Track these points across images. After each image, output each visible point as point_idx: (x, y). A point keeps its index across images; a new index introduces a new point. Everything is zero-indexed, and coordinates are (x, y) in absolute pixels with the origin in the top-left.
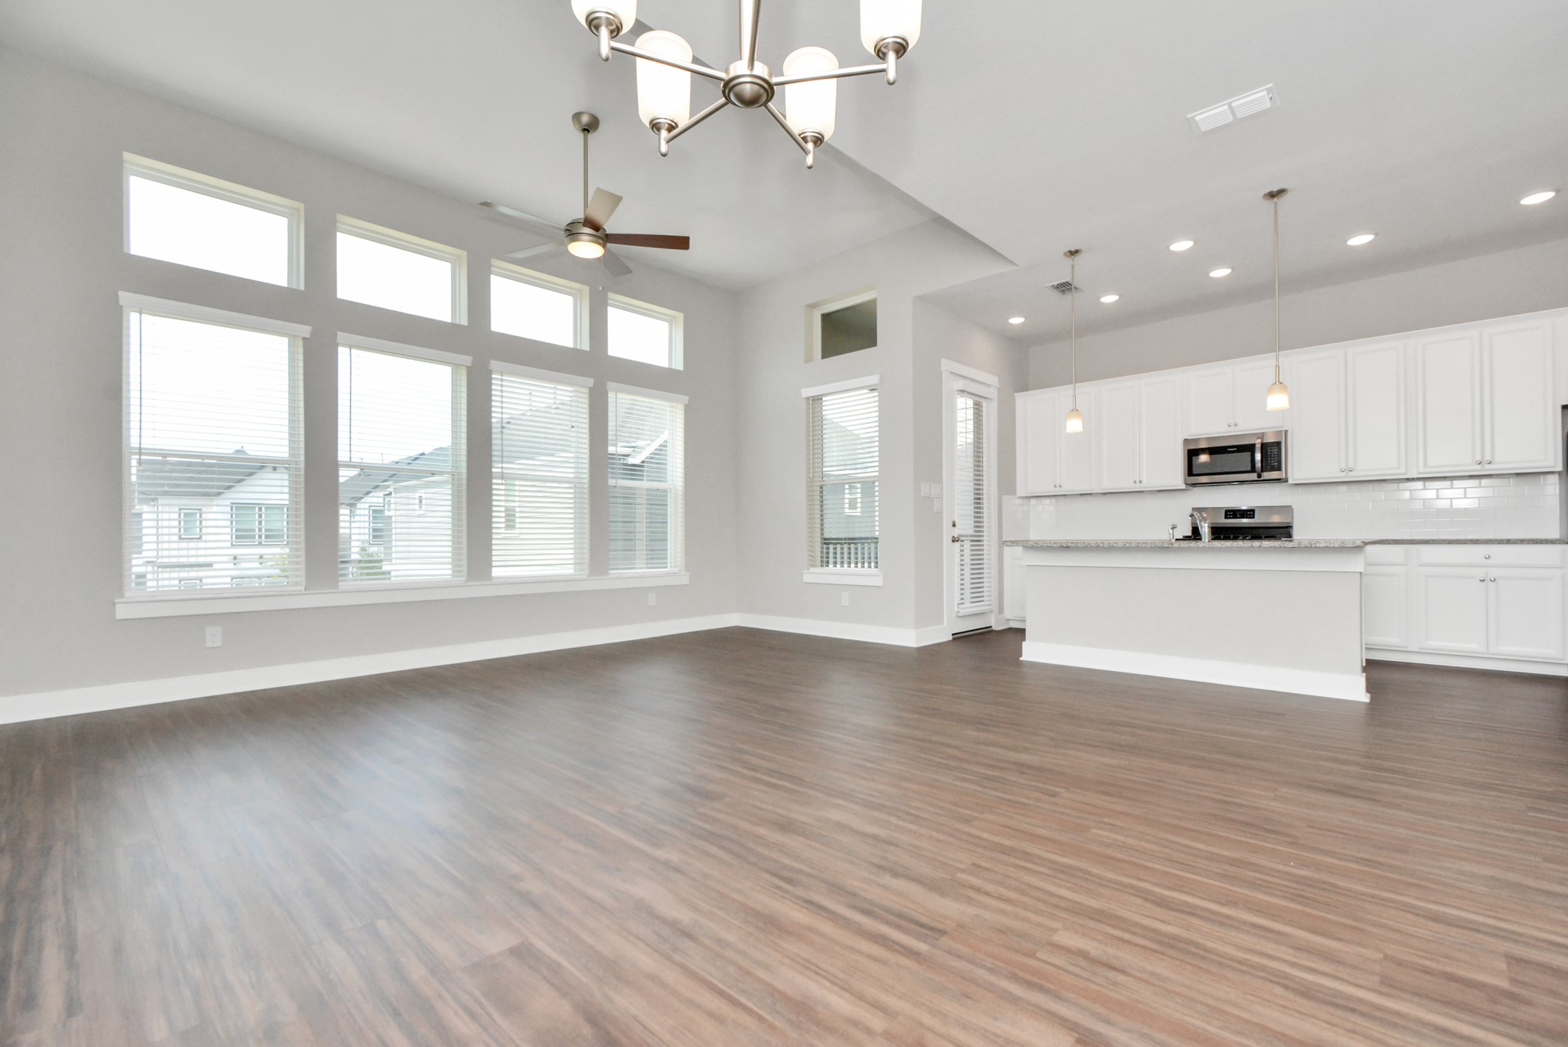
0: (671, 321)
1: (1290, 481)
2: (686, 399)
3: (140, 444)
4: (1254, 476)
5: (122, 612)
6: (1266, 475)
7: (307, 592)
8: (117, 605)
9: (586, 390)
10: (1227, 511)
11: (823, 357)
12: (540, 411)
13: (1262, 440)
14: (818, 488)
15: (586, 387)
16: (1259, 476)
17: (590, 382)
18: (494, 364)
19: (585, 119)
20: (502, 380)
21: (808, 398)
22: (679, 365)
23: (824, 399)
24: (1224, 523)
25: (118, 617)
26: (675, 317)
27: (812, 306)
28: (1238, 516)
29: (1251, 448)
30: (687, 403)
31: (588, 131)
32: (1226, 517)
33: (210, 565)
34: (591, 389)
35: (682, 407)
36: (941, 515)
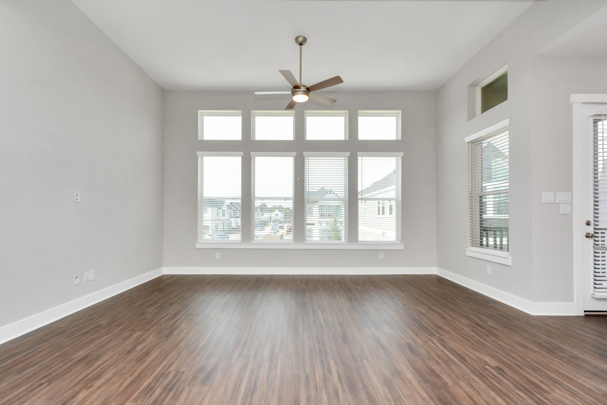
0: (396, 115)
2: (402, 154)
5: (198, 246)
7: (242, 243)
8: (196, 244)
9: (347, 158)
15: (347, 156)
17: (348, 154)
18: (305, 153)
19: (301, 39)
20: (308, 159)
21: (469, 143)
22: (400, 137)
25: (196, 247)
26: (398, 113)
30: (403, 156)
31: (302, 44)
34: (349, 157)
35: (400, 158)
36: (569, 216)
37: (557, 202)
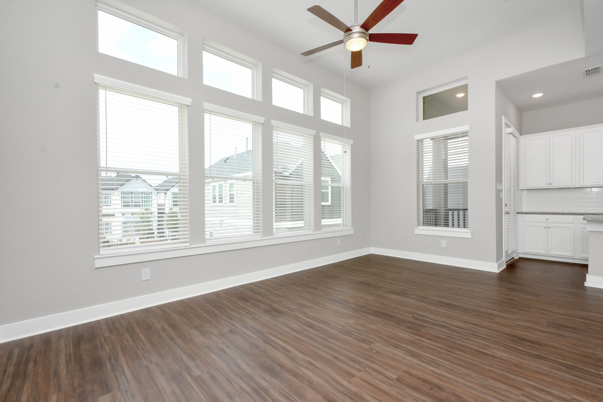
0: (342, 102)
2: (352, 142)
3: (107, 165)
7: (190, 247)
11: (424, 119)
12: (298, 148)
14: (421, 186)
15: (311, 135)
17: (314, 132)
18: (273, 122)
21: (416, 140)
22: (347, 124)
23: (424, 141)
26: (344, 101)
27: (418, 93)
30: (352, 144)
33: (113, 215)
34: (313, 136)
36: (502, 201)
37: (500, 190)
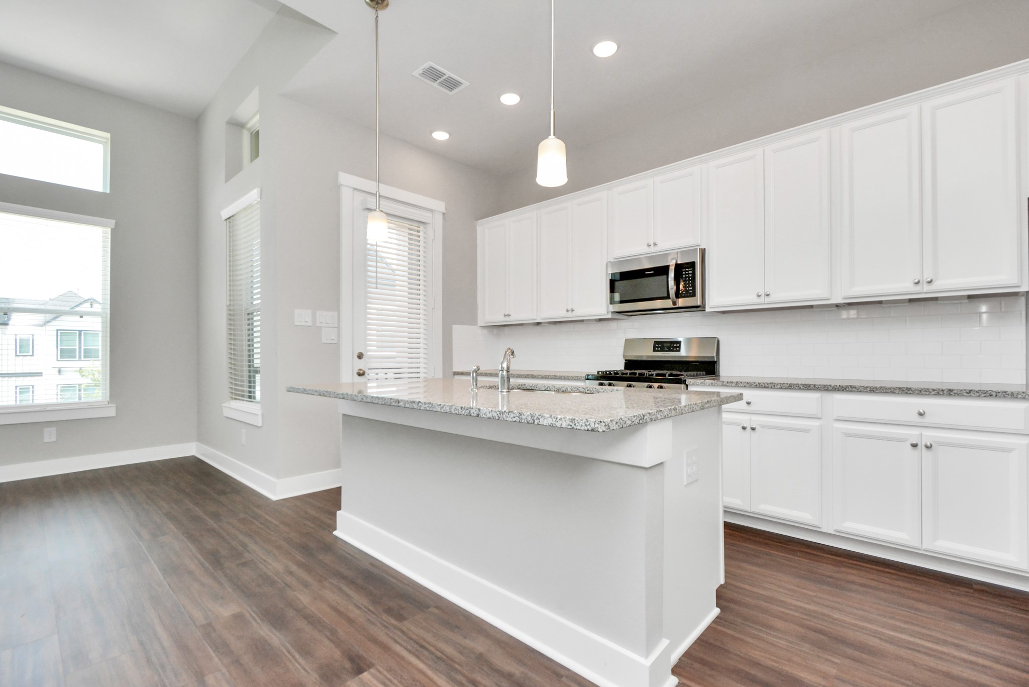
0: (103, 141)
1: (708, 309)
2: (112, 223)
4: (668, 303)
6: (681, 302)
10: (656, 343)
13: (676, 261)
16: (674, 303)
21: (226, 220)
24: (652, 357)
26: (106, 139)
28: (666, 348)
29: (662, 271)
30: (113, 227)
32: (654, 350)
35: (109, 230)
36: (335, 347)
37: (318, 325)
